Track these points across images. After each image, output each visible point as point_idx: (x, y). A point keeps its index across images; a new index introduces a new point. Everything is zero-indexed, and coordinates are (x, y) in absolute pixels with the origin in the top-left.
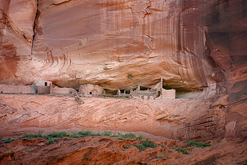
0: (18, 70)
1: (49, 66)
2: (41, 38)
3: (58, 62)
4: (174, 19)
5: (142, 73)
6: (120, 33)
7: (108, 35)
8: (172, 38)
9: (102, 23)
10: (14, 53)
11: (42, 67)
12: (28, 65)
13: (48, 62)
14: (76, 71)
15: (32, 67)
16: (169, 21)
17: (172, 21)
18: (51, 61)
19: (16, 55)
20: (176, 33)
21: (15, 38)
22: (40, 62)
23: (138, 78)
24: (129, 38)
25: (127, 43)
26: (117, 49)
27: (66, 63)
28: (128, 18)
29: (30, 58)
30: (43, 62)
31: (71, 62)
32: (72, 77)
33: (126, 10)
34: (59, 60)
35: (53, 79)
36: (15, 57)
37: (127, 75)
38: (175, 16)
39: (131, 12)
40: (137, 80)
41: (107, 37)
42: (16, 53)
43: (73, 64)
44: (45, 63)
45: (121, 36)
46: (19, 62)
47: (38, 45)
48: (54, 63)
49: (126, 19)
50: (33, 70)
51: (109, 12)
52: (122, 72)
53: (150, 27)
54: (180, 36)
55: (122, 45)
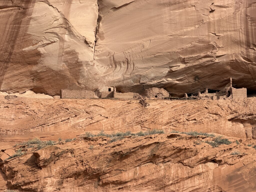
0: (81, 77)
1: (112, 72)
2: (103, 43)
3: (121, 67)
4: (241, 15)
5: (209, 73)
6: (184, 33)
7: (171, 36)
8: (239, 34)
9: (164, 24)
10: (76, 59)
11: (104, 73)
12: (90, 71)
13: (110, 67)
14: (140, 75)
15: (95, 73)
16: (236, 16)
17: (239, 17)
18: (114, 66)
19: (79, 61)
20: (244, 29)
21: (77, 44)
22: (103, 68)
23: (206, 80)
24: (194, 37)
25: (193, 43)
26: (182, 49)
27: (129, 67)
28: (192, 17)
29: (92, 64)
30: (106, 67)
31: (134, 66)
32: (136, 82)
33: (189, 8)
34: (122, 65)
35: (117, 84)
36: (78, 63)
37: (193, 77)
38: (241, 12)
39: (195, 10)
40: (205, 82)
41: (171, 37)
42: (78, 59)
43: (137, 68)
44: (108, 68)
45: (185, 35)
46: (81, 68)
47: (100, 50)
48: (117, 68)
49: (190, 17)
50: (96, 76)
51: (171, 12)
52: (188, 74)
53: (216, 24)
54: (248, 31)
55: (187, 45)
